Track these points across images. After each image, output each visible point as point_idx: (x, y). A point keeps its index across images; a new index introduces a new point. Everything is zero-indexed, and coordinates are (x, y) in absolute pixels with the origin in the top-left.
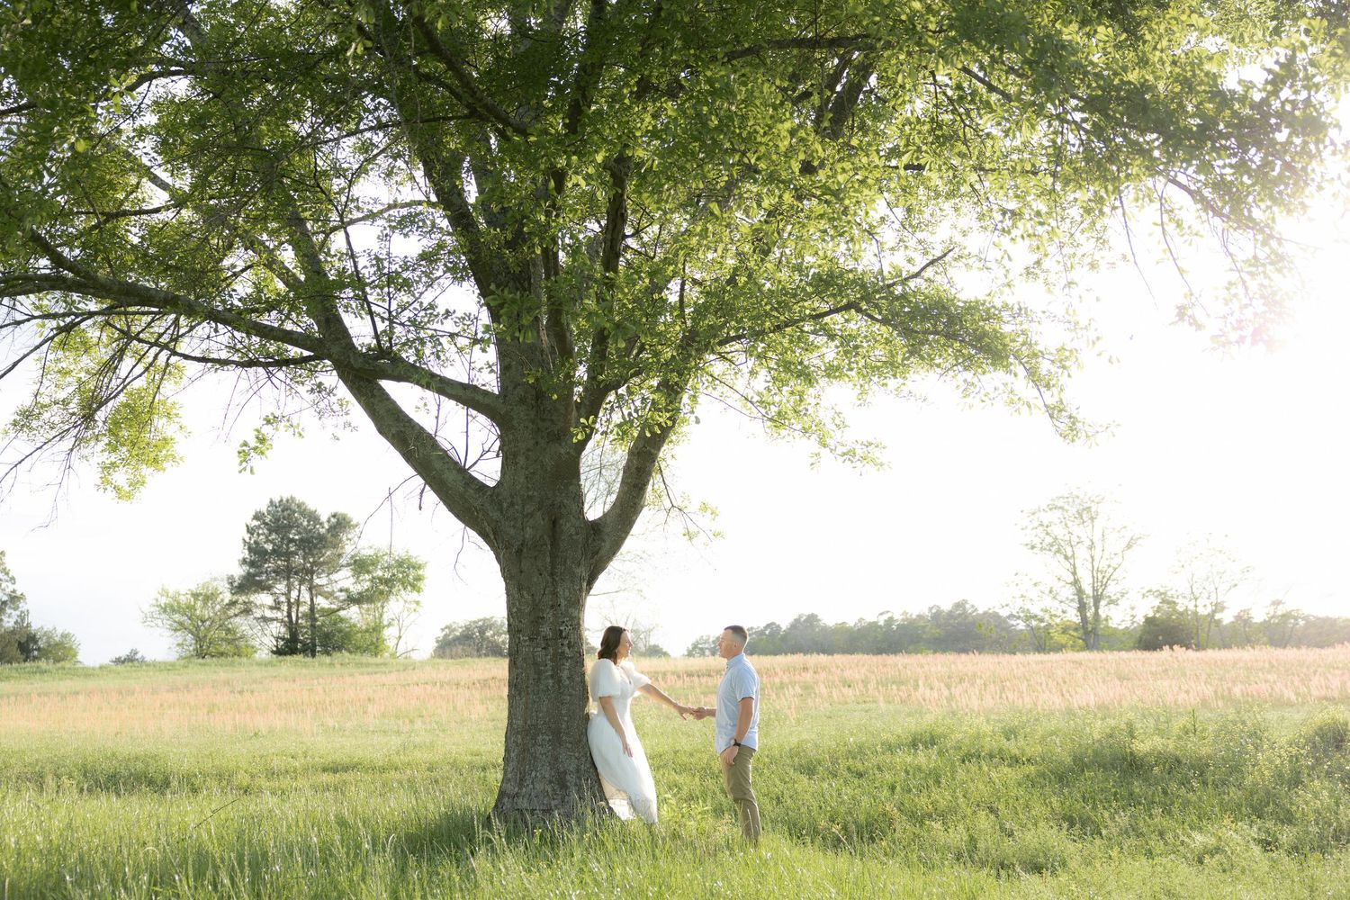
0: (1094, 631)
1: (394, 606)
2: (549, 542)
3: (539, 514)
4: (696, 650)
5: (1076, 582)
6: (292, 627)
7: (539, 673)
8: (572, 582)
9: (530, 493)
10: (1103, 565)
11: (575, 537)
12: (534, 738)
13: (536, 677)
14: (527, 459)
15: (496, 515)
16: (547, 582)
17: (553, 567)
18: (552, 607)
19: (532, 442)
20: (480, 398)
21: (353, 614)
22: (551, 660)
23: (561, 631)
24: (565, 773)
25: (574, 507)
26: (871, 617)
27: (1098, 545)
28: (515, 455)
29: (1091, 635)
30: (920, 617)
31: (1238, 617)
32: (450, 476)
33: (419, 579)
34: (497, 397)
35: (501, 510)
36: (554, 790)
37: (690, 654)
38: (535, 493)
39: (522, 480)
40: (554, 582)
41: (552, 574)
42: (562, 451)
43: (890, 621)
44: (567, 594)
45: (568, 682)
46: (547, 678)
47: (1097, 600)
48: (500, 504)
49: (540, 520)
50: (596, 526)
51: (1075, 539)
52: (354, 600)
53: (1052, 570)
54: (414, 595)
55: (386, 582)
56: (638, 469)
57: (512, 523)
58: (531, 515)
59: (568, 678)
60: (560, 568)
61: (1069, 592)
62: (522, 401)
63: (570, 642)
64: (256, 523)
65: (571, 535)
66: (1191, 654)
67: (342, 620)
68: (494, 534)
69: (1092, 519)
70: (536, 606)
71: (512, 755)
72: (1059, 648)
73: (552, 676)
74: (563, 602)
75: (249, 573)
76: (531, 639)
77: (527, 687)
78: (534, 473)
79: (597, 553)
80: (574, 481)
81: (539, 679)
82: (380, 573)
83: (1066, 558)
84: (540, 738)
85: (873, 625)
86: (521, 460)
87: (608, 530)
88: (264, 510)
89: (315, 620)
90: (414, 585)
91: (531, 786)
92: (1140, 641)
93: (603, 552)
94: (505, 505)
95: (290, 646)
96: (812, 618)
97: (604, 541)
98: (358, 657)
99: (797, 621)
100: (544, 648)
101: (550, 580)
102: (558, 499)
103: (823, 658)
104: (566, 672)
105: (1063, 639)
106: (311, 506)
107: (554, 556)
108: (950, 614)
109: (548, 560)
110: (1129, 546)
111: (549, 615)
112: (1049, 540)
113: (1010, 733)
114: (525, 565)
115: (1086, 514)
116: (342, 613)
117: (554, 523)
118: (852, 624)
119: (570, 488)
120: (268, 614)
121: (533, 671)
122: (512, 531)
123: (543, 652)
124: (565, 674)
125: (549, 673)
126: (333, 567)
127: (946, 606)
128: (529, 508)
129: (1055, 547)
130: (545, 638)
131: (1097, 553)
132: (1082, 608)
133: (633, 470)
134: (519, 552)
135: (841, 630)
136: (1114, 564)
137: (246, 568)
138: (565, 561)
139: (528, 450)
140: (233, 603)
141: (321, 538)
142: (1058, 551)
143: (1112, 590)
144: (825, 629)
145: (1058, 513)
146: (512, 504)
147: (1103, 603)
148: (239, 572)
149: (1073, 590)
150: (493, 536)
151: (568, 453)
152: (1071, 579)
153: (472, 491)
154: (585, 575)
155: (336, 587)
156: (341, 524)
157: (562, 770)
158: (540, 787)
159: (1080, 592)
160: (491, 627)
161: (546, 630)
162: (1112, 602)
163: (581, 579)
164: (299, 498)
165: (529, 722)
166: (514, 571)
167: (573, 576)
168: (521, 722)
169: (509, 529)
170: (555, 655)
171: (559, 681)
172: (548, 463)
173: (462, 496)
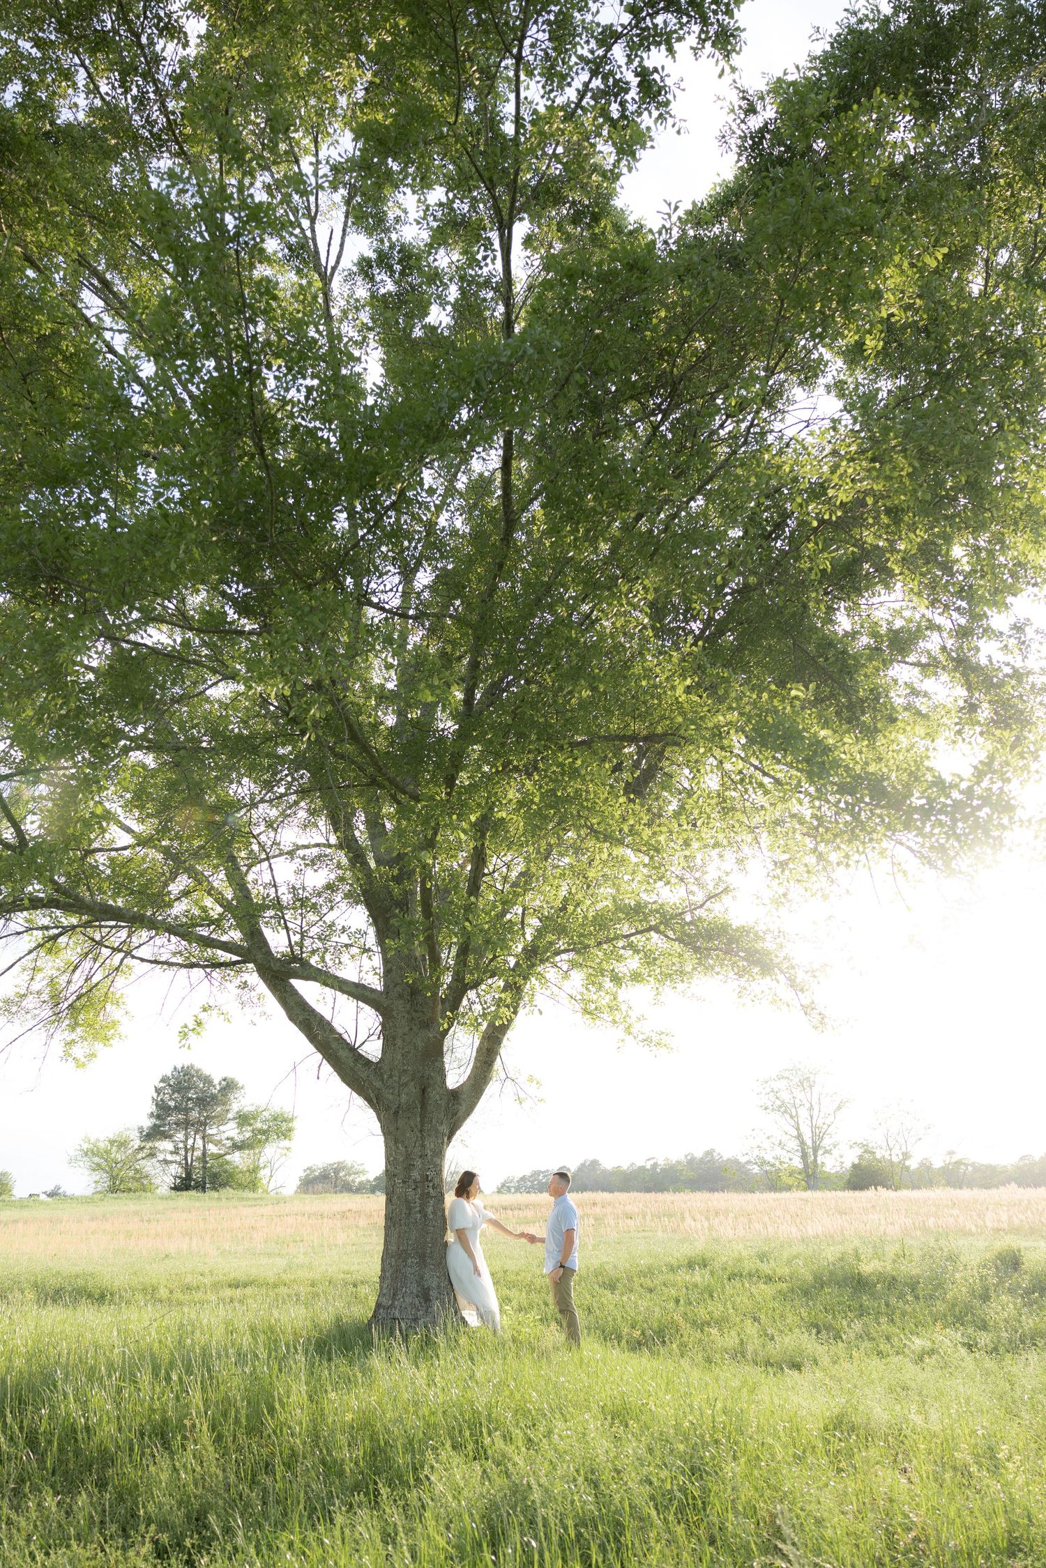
0: (814, 1173)
1: (270, 1151)
2: (419, 1106)
3: (412, 1083)
4: (504, 1188)
5: (799, 1136)
6: (188, 1169)
7: (410, 1209)
8: (436, 1137)
9: (406, 1068)
10: (820, 1123)
11: (439, 1102)
12: (405, 1260)
13: (407, 1212)
14: (404, 1041)
15: (378, 1084)
16: (417, 1137)
17: (422, 1125)
18: (421, 1156)
19: (408, 1028)
20: (368, 994)
21: (236, 1158)
22: (420, 1198)
23: (428, 1176)
24: (429, 1288)
25: (439, 1079)
26: (640, 1163)
27: (816, 1107)
28: (394, 1038)
29: (811, 1178)
30: (678, 1162)
31: (922, 1164)
32: (343, 1054)
33: (290, 1130)
34: (381, 993)
35: (383, 1080)
36: (420, 1303)
37: (499, 1192)
38: (410, 1068)
39: (397, 1058)
40: (423, 1138)
41: (421, 1131)
42: (431, 1036)
43: (655, 1165)
44: (432, 1146)
45: (432, 1216)
46: (416, 1213)
47: (815, 1150)
48: (382, 1075)
49: (413, 1089)
50: (455, 1095)
51: (797, 1102)
52: (237, 1147)
53: (780, 1127)
54: (285, 1143)
55: (263, 1132)
56: (488, 1050)
57: (391, 1091)
58: (406, 1084)
59: (432, 1213)
60: (427, 1127)
61: (793, 1144)
62: (400, 996)
63: (434, 1183)
64: (162, 1085)
65: (436, 1100)
66: (891, 1194)
67: (227, 1163)
68: (377, 1099)
69: (811, 1087)
70: (408, 1156)
71: (387, 1274)
72: (788, 1188)
73: (420, 1212)
74: (429, 1153)
75: (155, 1125)
76: (404, 1182)
77: (400, 1220)
78: (408, 1052)
79: (456, 1115)
80: (439, 1058)
81: (410, 1213)
82: (259, 1125)
83: (791, 1117)
84: (409, 1260)
85: (642, 1169)
86: (399, 1042)
87: (464, 1096)
88: (169, 1074)
89: (206, 1162)
90: (286, 1134)
91: (402, 1299)
92: (849, 1182)
93: (460, 1113)
94: (386, 1076)
95: (185, 1184)
96: (595, 1163)
97: (460, 1103)
98: (240, 1193)
99: (583, 1165)
100: (414, 1189)
101: (420, 1135)
102: (427, 1073)
103: (606, 1195)
104: (431, 1208)
105: (790, 1181)
106: (207, 1071)
107: (423, 1116)
108: (701, 1160)
109: (419, 1119)
110: (839, 1108)
111: (418, 1163)
112: (778, 1103)
113: (763, 1257)
114: (401, 1123)
115: (806, 1083)
116: (228, 1157)
117: (424, 1091)
118: (625, 1168)
119: (436, 1064)
120: (169, 1158)
121: (405, 1207)
122: (391, 1097)
123: (414, 1192)
124: (430, 1210)
125: (418, 1209)
126: (222, 1120)
127: (699, 1154)
128: (405, 1079)
129: (783, 1109)
130: (415, 1181)
131: (815, 1113)
132: (804, 1156)
133: (484, 1052)
134: (396, 1113)
135: (617, 1172)
136: (828, 1122)
137: (153, 1120)
138: (432, 1121)
139: (405, 1034)
140: (141, 1149)
141: (213, 1097)
142: (785, 1112)
143: (827, 1142)
144: (604, 1171)
145: (784, 1082)
146: (391, 1076)
147: (820, 1152)
148: (147, 1123)
149: (797, 1142)
150: (375, 1101)
151: (435, 1037)
152: (795, 1133)
153: (361, 1066)
154: (447, 1132)
155: (224, 1136)
156: (229, 1086)
157: (426, 1286)
158: (408, 1300)
159: (802, 1143)
160: (343, 1169)
161: (415, 1174)
162: (827, 1152)
163: (443, 1135)
164: (197, 1065)
165: (400, 1247)
166: (392, 1129)
167: (437, 1131)
168: (394, 1248)
169: (388, 1096)
170: (422, 1195)
171: (425, 1215)
172: (420, 1044)
173: (352, 1069)
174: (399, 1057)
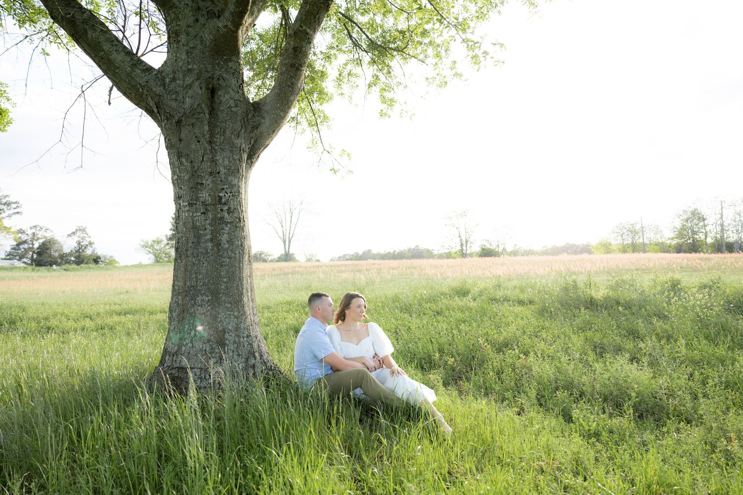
2: (207, 111)
3: (197, 83)
7: (198, 237)
8: (232, 151)
9: (190, 67)
11: (234, 109)
12: (193, 298)
13: (196, 240)
14: (188, 34)
15: (158, 90)
16: (205, 150)
17: (212, 134)
18: (211, 174)
19: (193, 18)
22: (210, 224)
23: (221, 198)
24: (224, 331)
25: (234, 82)
28: (177, 34)
32: (118, 58)
35: (164, 85)
36: (212, 348)
38: (195, 66)
39: (183, 57)
40: (213, 151)
41: (210, 142)
42: (220, 25)
44: (226, 162)
45: (227, 246)
46: (206, 241)
48: (163, 79)
49: (199, 91)
56: (295, 49)
57: (174, 96)
58: (190, 86)
59: (228, 242)
60: (219, 139)
63: (229, 208)
65: (230, 107)
68: (157, 107)
70: (195, 173)
71: (174, 314)
73: (211, 240)
74: (223, 170)
76: (190, 205)
77: (186, 250)
78: (193, 48)
79: (257, 128)
80: (234, 58)
81: (199, 243)
84: (199, 298)
86: (183, 38)
87: (267, 108)
91: (190, 345)
93: (263, 128)
94: (167, 80)
97: (263, 118)
100: (203, 213)
101: (208, 147)
102: (218, 73)
104: (226, 236)
107: (212, 126)
109: (206, 128)
111: (208, 181)
117: (213, 92)
119: (230, 64)
121: (192, 235)
122: (174, 104)
123: (203, 217)
124: (224, 238)
125: (209, 237)
128: (189, 80)
130: (204, 203)
133: (291, 50)
138: (225, 131)
139: (189, 26)
146: (174, 80)
148: (170, 234)
150: (155, 110)
151: (226, 26)
153: (139, 71)
154: (246, 147)
157: (220, 328)
161: (205, 195)
165: (188, 284)
166: (174, 140)
167: (232, 146)
168: (181, 284)
169: (170, 103)
170: (214, 219)
171: (219, 244)
172: (208, 37)
173: (129, 75)
174: (184, 56)
